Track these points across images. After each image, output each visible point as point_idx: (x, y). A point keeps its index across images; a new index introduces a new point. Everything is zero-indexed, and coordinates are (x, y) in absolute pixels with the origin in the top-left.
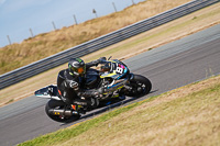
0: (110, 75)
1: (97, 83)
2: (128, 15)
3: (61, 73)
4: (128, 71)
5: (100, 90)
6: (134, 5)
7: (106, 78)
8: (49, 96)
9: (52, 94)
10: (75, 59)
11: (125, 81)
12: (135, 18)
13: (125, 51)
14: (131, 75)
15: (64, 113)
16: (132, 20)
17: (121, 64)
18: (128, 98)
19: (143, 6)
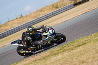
0: (46, 34)
1: (40, 38)
2: (7, 26)
3: (24, 33)
4: (55, 32)
5: (42, 41)
6: (9, 21)
7: (45, 36)
8: (18, 44)
9: (19, 44)
10: (30, 27)
11: (53, 36)
12: (10, 27)
13: (5, 42)
14: (56, 33)
15: (25, 52)
16: (9, 28)
17: (51, 29)
18: (55, 44)
19: (13, 22)
